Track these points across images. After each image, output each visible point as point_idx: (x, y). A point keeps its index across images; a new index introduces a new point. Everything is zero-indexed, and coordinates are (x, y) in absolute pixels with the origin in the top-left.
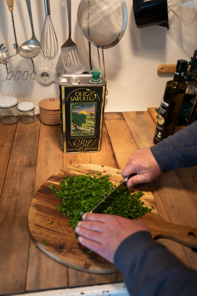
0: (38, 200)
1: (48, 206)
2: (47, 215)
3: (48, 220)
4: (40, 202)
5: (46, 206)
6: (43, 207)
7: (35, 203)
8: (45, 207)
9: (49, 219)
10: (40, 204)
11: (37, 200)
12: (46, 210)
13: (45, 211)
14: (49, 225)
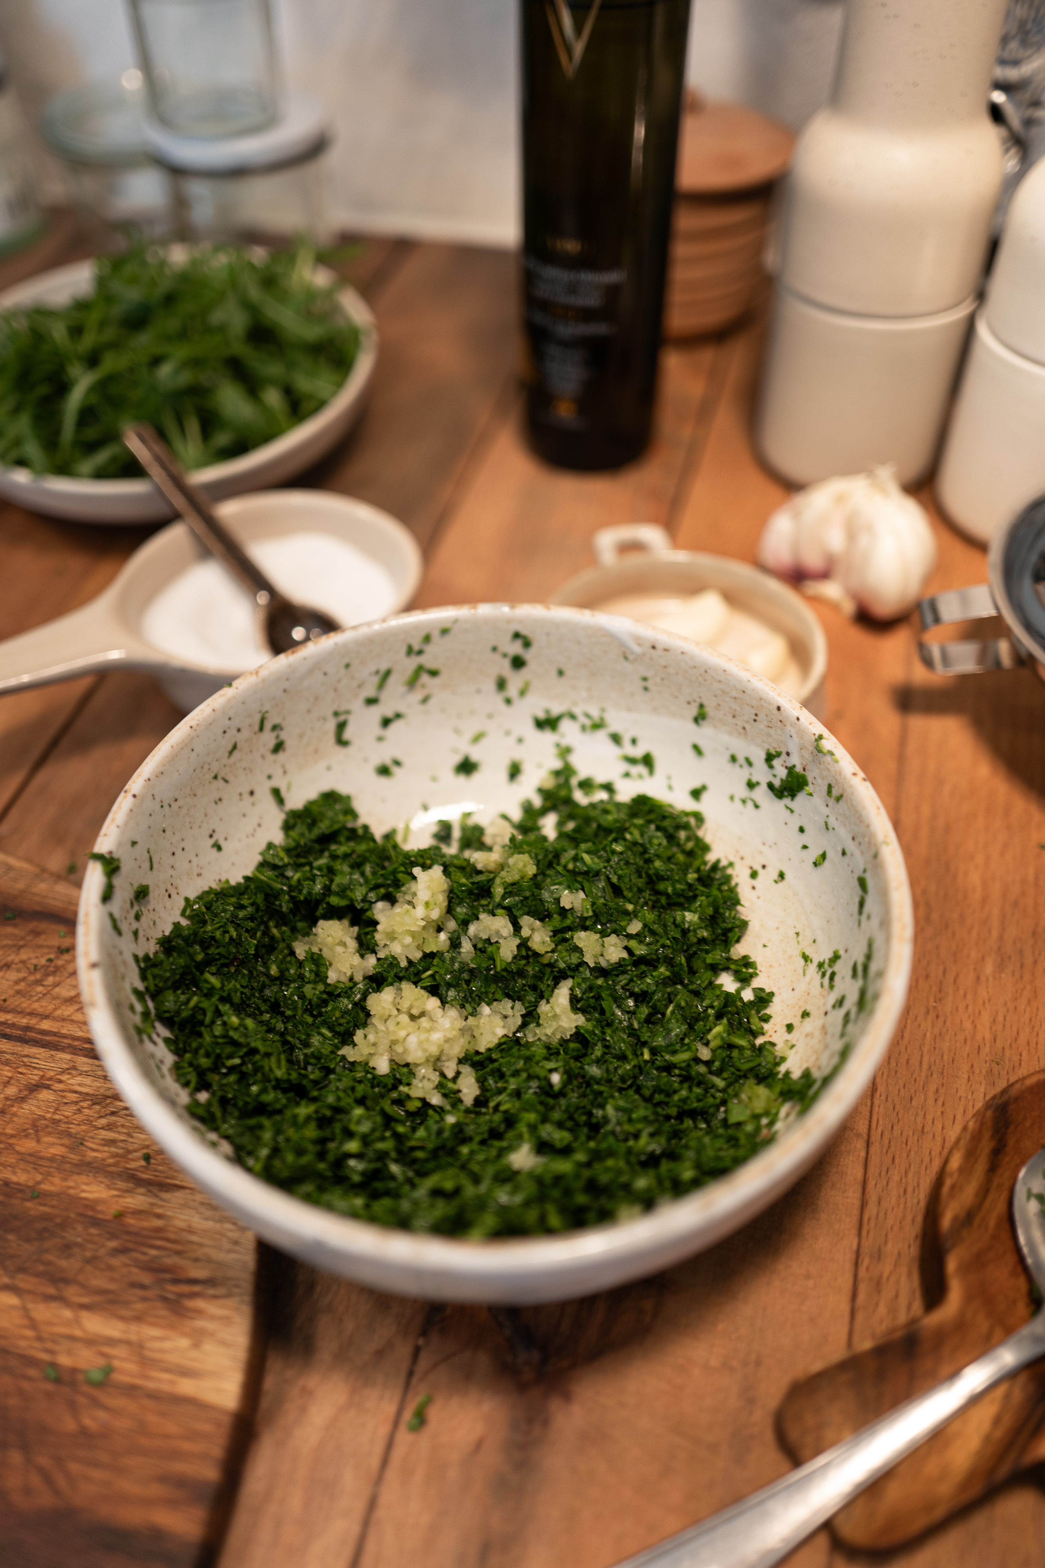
0: (161, 1381)
1: (42, 1312)
2: (54, 1184)
3: (36, 1128)
4: (138, 1348)
5: (59, 1299)
6: (99, 1281)
7: (198, 1338)
8: (71, 1292)
9: (28, 1145)
10: (138, 1319)
11: (187, 1387)
12: (67, 1249)
13: (76, 1234)
14: (34, 1077)
